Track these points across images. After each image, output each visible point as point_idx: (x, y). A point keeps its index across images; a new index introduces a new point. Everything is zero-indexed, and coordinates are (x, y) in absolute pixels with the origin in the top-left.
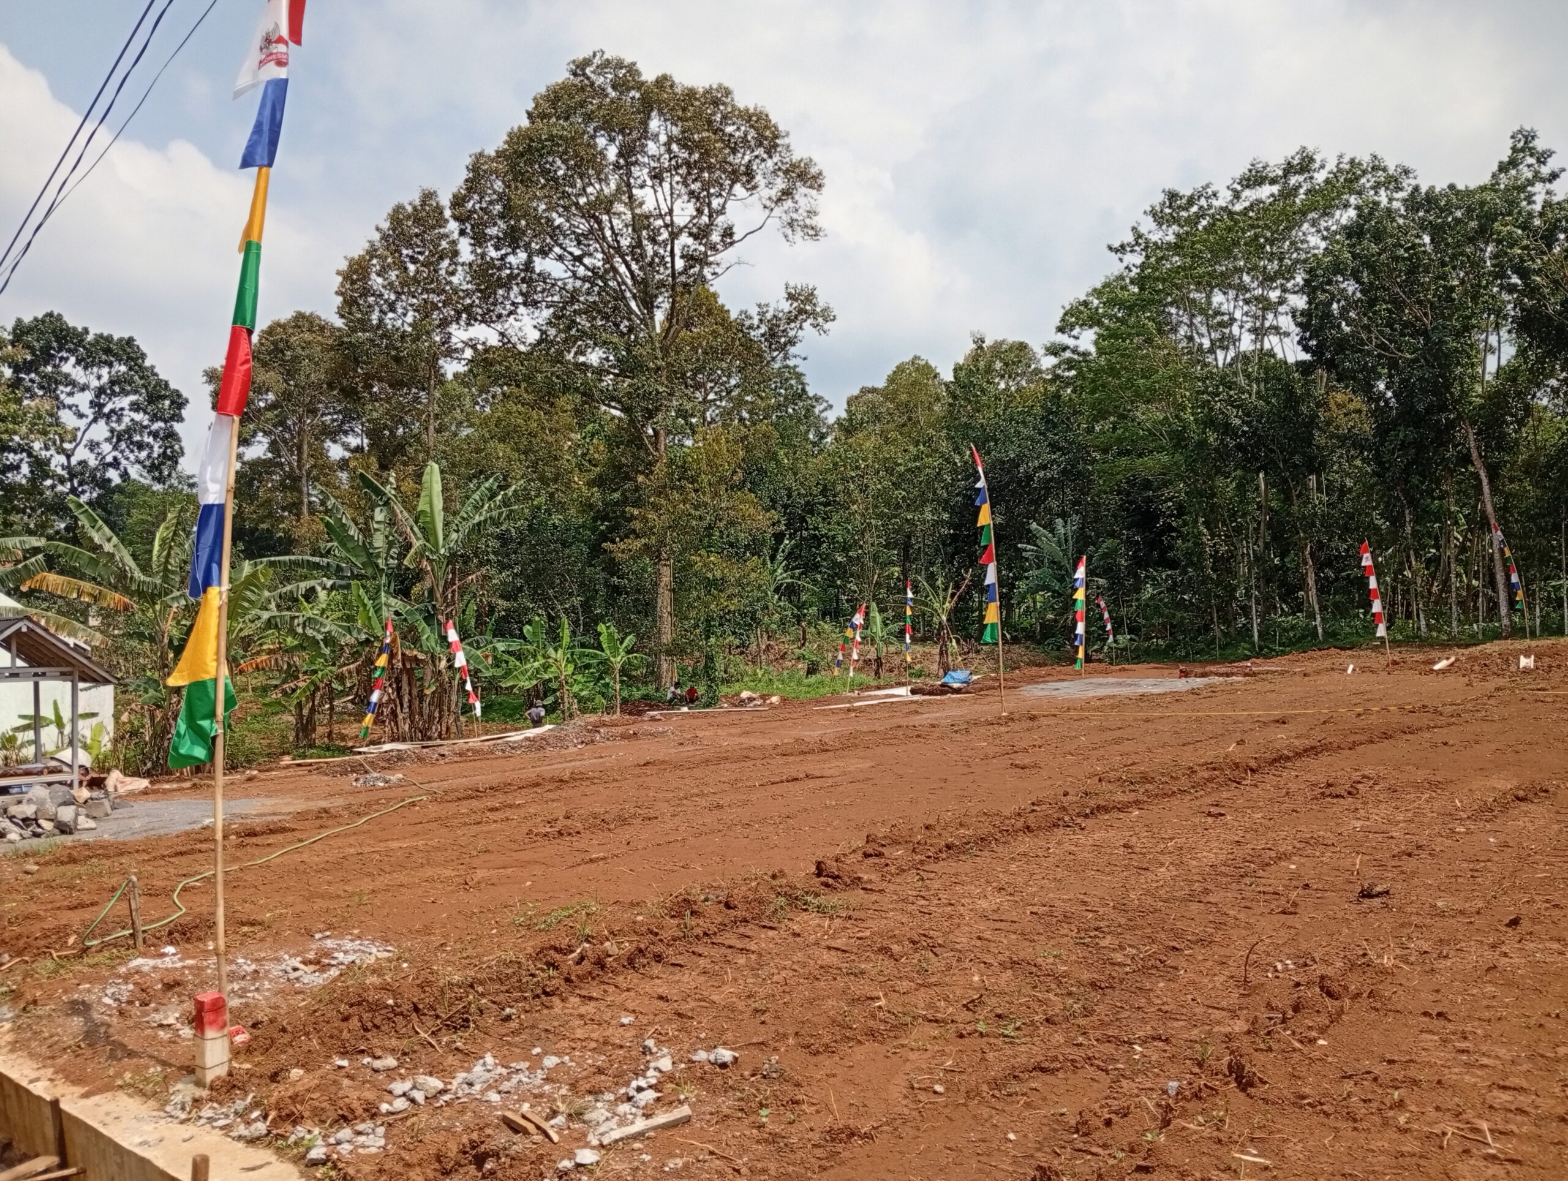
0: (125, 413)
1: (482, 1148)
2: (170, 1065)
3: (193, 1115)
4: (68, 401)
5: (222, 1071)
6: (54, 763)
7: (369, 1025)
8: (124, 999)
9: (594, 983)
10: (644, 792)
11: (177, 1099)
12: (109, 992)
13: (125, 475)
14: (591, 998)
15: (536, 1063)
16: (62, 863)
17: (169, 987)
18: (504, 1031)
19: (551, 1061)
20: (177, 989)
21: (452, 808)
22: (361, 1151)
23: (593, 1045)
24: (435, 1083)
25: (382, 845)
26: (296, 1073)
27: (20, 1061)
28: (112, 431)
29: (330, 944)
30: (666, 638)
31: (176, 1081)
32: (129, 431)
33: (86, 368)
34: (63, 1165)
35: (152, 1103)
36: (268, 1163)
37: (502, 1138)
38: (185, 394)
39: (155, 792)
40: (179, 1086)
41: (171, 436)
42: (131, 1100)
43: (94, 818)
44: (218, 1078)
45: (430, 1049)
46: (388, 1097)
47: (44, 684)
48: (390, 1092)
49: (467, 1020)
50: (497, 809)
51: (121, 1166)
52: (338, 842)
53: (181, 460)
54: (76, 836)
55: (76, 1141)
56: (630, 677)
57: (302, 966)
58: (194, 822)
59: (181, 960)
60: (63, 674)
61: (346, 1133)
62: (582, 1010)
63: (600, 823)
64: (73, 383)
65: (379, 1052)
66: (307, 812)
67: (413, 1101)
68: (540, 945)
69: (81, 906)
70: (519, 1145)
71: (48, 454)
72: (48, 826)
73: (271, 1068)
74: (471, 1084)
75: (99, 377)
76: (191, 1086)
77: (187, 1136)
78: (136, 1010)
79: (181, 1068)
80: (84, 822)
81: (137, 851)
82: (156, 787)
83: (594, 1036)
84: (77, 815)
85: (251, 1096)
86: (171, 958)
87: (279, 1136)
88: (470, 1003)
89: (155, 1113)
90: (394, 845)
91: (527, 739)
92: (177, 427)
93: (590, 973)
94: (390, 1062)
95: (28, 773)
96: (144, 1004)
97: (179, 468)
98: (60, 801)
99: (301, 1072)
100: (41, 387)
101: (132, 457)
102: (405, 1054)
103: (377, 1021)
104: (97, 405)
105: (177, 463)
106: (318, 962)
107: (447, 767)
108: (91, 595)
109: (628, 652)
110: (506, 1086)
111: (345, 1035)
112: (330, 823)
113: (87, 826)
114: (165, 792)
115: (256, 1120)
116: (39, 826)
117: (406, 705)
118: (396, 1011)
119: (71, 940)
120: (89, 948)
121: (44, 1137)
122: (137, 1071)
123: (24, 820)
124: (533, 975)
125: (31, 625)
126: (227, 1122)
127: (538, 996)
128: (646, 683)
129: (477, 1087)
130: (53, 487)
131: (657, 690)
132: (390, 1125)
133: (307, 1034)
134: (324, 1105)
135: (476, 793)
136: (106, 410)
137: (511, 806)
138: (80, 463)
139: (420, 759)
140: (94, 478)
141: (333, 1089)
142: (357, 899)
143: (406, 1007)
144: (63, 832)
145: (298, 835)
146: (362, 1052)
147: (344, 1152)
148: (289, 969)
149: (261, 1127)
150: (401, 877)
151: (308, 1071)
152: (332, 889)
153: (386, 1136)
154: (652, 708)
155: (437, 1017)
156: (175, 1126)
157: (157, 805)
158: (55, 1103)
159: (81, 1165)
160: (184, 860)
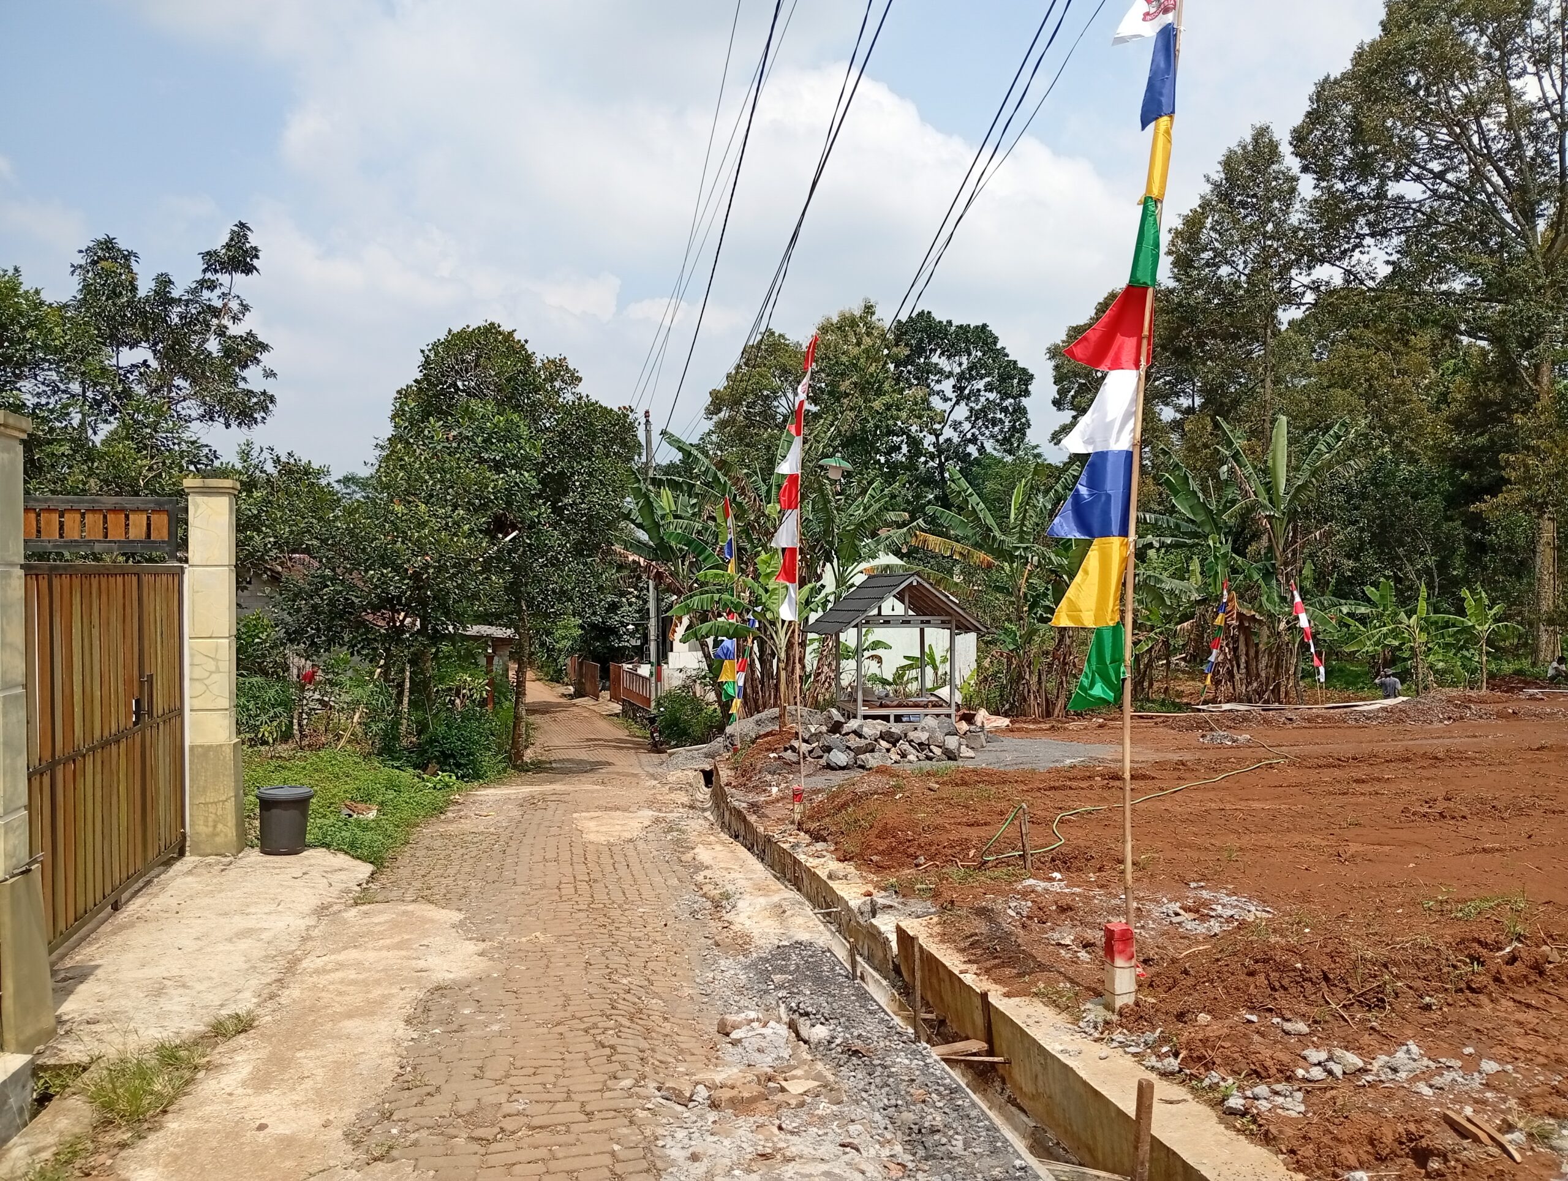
0: (982, 393)
1: (1424, 1143)
2: (1078, 984)
3: (1105, 1035)
4: (937, 388)
5: (1130, 1000)
6: (933, 699)
7: (1277, 984)
8: (1025, 914)
9: (1531, 989)
10: (1542, 781)
11: (1091, 1017)
12: (1013, 905)
13: (981, 449)
14: (1529, 1006)
15: (1471, 1065)
16: (957, 785)
17: (1063, 909)
18: (1425, 1021)
19: (1490, 1066)
20: (1070, 913)
21: (1313, 775)
22: (1279, 1111)
23: (1542, 1060)
24: (1354, 1060)
25: (1243, 803)
26: (1203, 1018)
27: (949, 951)
28: (971, 410)
29: (1205, 894)
30: (1546, 605)
31: (1086, 1000)
32: (983, 410)
33: (949, 358)
34: (991, 1052)
35: (1064, 1015)
36: (1184, 1100)
37: (1447, 1139)
38: (1031, 371)
39: (1019, 730)
40: (1089, 1006)
41: (1020, 411)
42: (1047, 1009)
43: (972, 748)
44: (1127, 1006)
45: (1343, 1023)
46: (1301, 1062)
47: (928, 631)
48: (1305, 1058)
49: (1382, 1001)
50: (1363, 782)
51: (1045, 1067)
52: (1199, 795)
53: (1028, 431)
54: (960, 763)
55: (1002, 1034)
56: (1497, 649)
57: (1182, 912)
58: (1057, 761)
59: (1067, 886)
60: (943, 622)
61: (1262, 1090)
62: (1520, 1016)
63: (1488, 810)
64: (941, 372)
65: (1288, 1015)
66: (1165, 762)
67: (1330, 1073)
68: (1460, 935)
69: (976, 824)
70: (1470, 1152)
71: (921, 435)
72: (938, 751)
73: (1178, 1008)
74: (1395, 1070)
75: (960, 365)
76: (1100, 1008)
77: (1103, 1055)
78: (1034, 925)
79: (1088, 989)
80: (966, 752)
81: (1016, 782)
82: (1017, 725)
83: (1542, 1049)
84: (960, 744)
85: (1159, 1030)
86: (1057, 884)
87: (1192, 1077)
88: (1385, 983)
89: (1070, 1026)
90: (1256, 805)
91: (1384, 709)
92: (1025, 401)
93: (1525, 977)
94: (1302, 1027)
95: (916, 705)
96: (1042, 922)
97: (1026, 440)
98: (946, 731)
99: (1209, 1018)
100: (917, 378)
101: (987, 433)
102: (1315, 1022)
103: (1286, 982)
104: (958, 389)
105: (1024, 434)
106: (1197, 911)
107: (1295, 732)
108: (961, 553)
109: (1497, 620)
110: (1437, 1081)
111: (1252, 990)
112: (1187, 775)
113: (968, 755)
114: (1027, 731)
115: (1166, 1054)
116: (931, 751)
117: (1242, 666)
118: (1303, 977)
119: (972, 853)
120: (986, 862)
121: (973, 1023)
122: (1048, 983)
123: (920, 744)
124: (1455, 967)
125: (920, 580)
126: (1138, 1050)
127: (1461, 990)
128: (1518, 657)
129: (1403, 1075)
130: (926, 462)
131: (1534, 664)
132: (1308, 1092)
133: (1212, 981)
134: (1235, 1055)
135: (1339, 763)
136: (967, 392)
137: (1379, 780)
138: (946, 441)
139: (1266, 721)
140: (956, 452)
141: (1244, 1041)
142: (1226, 854)
143: (1315, 974)
144: (950, 758)
145: (1158, 783)
146: (1270, 1010)
147: (1263, 1109)
148: (1171, 913)
149: (1173, 1064)
150: (1268, 839)
151: (1214, 1017)
152: (1198, 841)
153: (1304, 1102)
154: (1528, 684)
155: (1350, 991)
156: (1088, 1041)
157: (1022, 742)
158: (984, 996)
159: (1006, 1056)
160: (1058, 795)
